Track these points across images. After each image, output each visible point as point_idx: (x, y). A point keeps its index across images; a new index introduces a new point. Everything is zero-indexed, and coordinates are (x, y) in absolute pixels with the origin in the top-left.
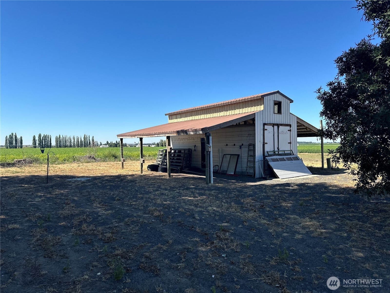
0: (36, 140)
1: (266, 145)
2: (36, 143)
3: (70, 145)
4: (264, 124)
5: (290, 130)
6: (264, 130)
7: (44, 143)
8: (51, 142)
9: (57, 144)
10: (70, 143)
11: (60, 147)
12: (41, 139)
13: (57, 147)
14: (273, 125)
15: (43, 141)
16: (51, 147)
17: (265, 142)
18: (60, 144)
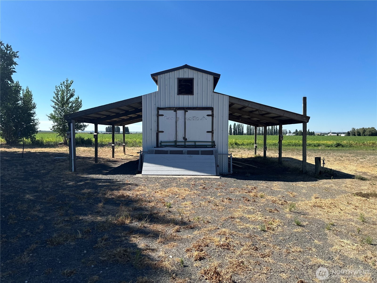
0: (232, 128)
1: (160, 134)
2: (232, 131)
3: (259, 132)
4: (159, 109)
5: (212, 115)
6: (158, 115)
7: (237, 131)
8: (244, 130)
9: (248, 132)
10: (259, 131)
11: (250, 134)
12: (235, 128)
13: (248, 135)
14: (176, 109)
15: (237, 129)
16: (243, 135)
17: (160, 130)
18: (251, 132)
